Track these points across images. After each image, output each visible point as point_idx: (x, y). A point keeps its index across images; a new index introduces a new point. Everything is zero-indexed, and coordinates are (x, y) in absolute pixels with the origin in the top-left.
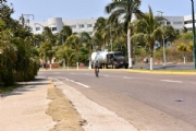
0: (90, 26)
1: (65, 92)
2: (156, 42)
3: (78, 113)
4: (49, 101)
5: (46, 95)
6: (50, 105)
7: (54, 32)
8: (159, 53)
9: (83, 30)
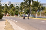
0: (19, 4)
1: (10, 23)
2: (38, 10)
3: (14, 29)
4: (6, 25)
5: (5, 24)
6: (6, 26)
7: (8, 6)
8: (39, 13)
9: (17, 5)
